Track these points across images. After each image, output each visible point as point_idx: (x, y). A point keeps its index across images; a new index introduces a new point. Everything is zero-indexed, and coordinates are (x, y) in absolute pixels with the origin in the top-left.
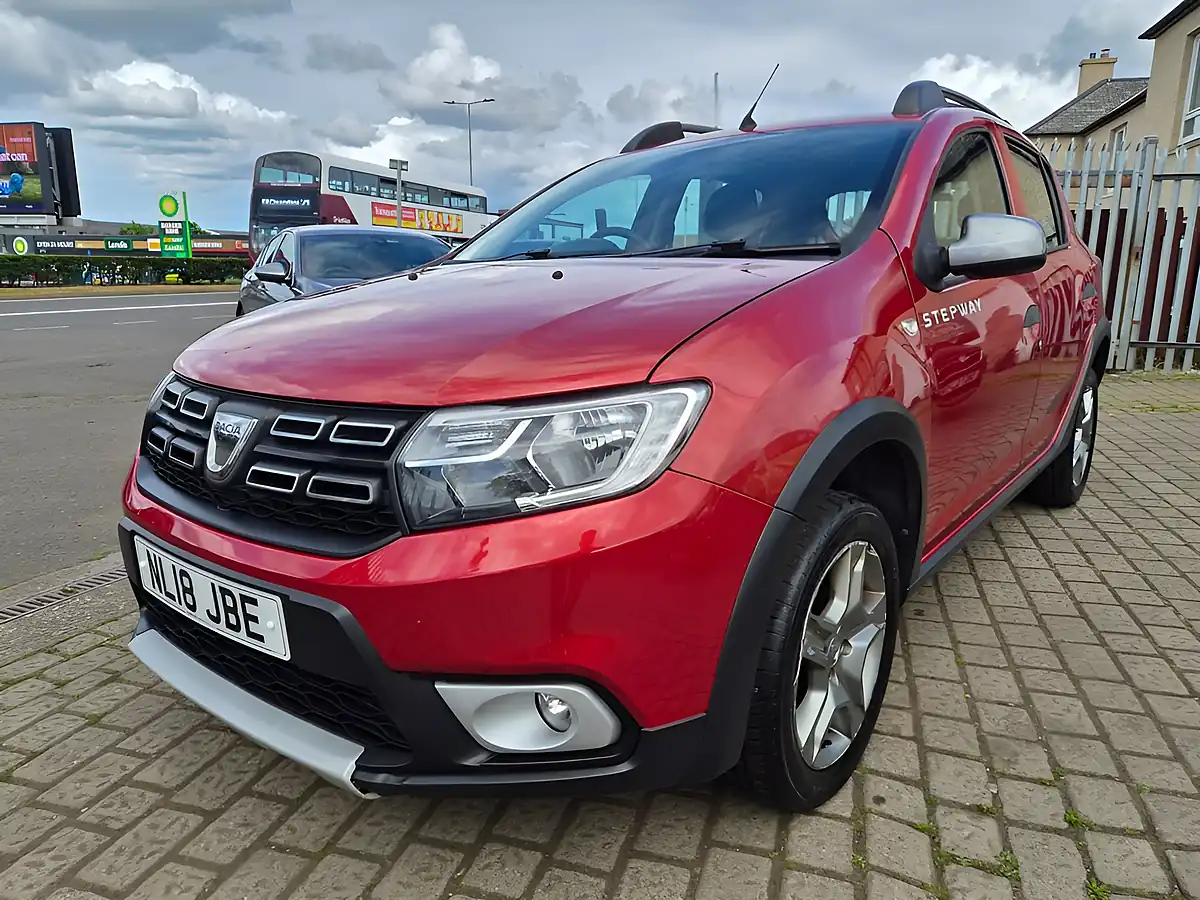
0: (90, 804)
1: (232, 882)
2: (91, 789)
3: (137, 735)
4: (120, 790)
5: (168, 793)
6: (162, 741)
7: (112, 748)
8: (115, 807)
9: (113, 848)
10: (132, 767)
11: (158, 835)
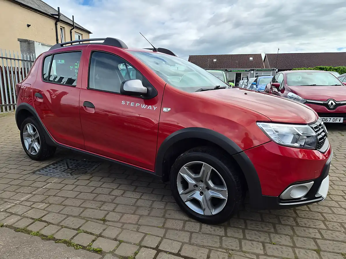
0: (340, 231)
1: (329, 205)
2: (337, 233)
3: (314, 237)
4: (332, 229)
5: (323, 222)
6: (311, 230)
7: (323, 238)
8: (336, 227)
9: (343, 221)
10: (324, 231)
11: (333, 217)
